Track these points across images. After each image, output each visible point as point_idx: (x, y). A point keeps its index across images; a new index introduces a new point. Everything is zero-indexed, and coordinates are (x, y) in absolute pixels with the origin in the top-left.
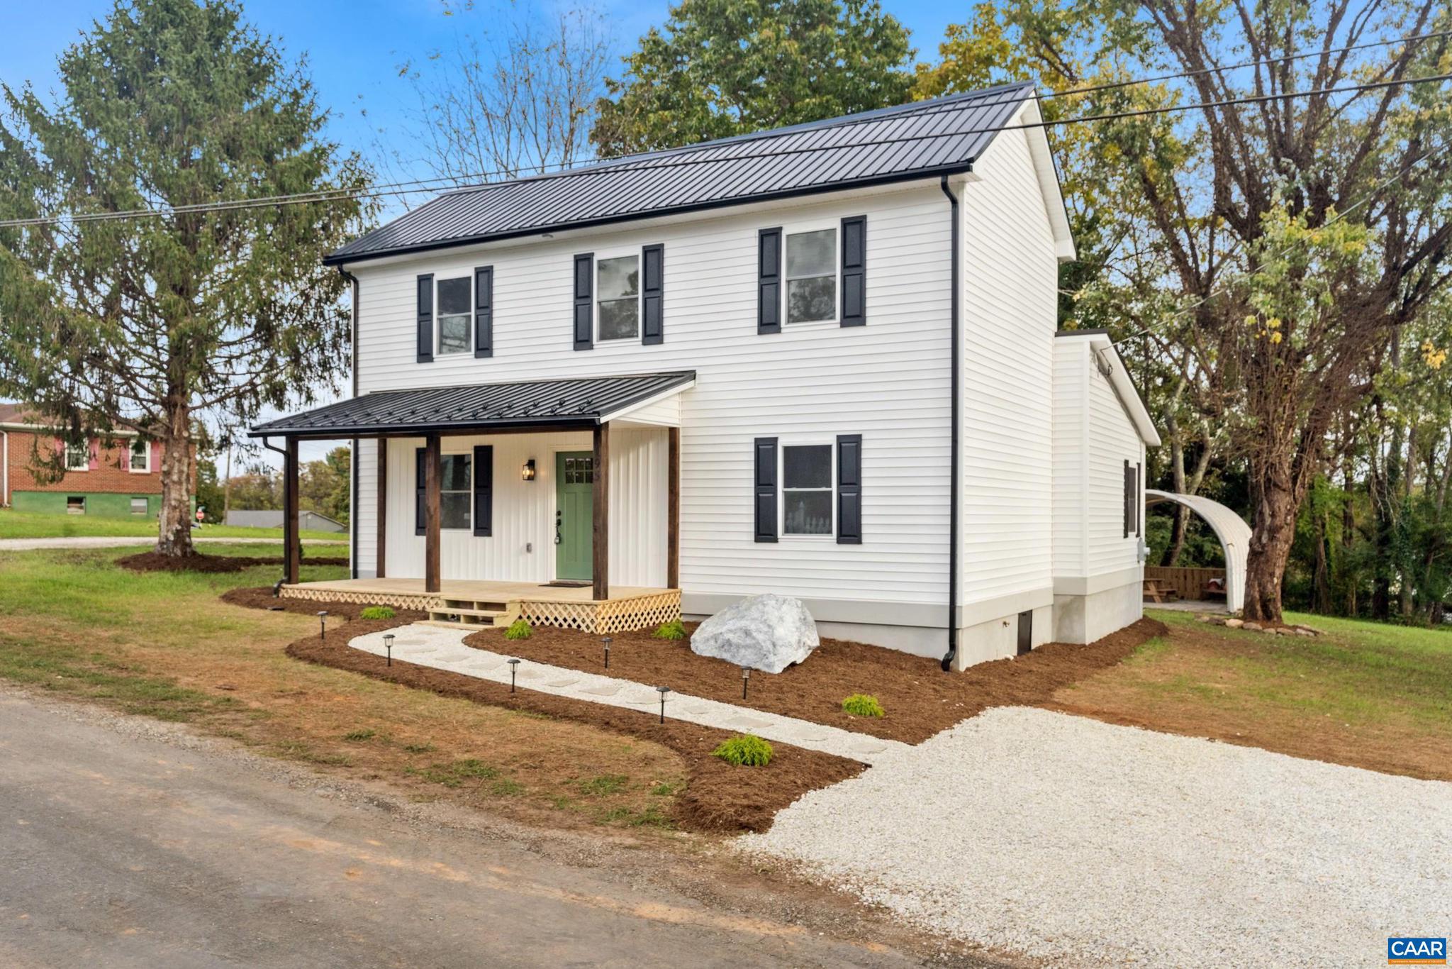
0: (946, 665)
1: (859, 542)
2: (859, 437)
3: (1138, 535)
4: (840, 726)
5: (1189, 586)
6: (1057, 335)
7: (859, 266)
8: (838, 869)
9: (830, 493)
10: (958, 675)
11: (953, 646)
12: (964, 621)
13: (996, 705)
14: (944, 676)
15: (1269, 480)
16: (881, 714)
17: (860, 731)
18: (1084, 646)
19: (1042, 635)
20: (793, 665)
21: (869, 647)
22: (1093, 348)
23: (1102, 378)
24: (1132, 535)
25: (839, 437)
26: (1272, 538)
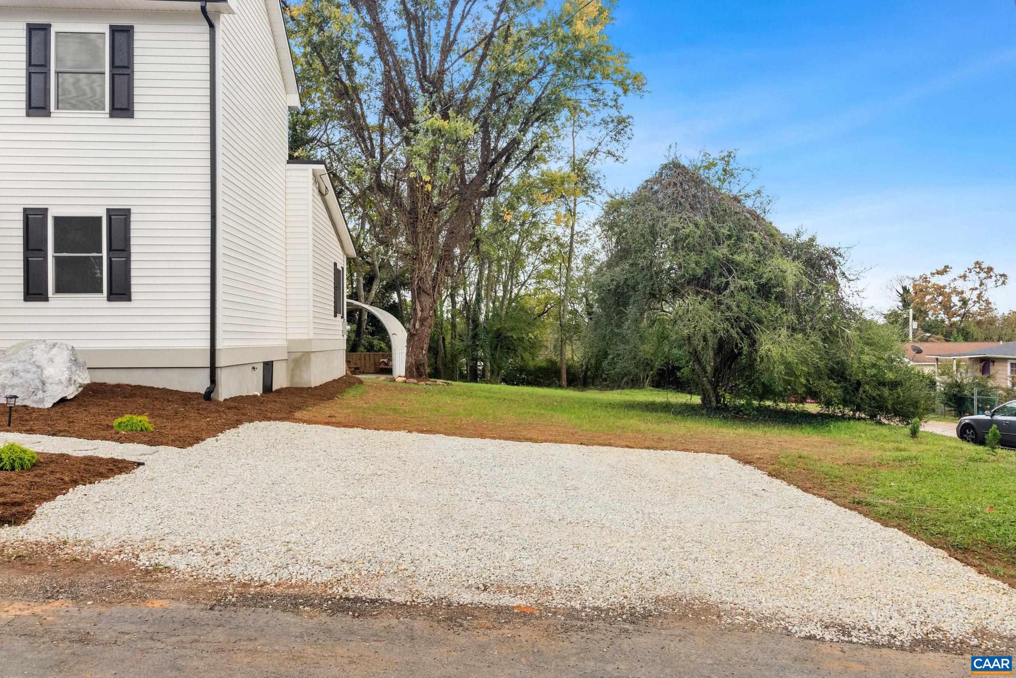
0: (208, 396)
1: (129, 299)
2: (128, 211)
3: (342, 317)
4: (112, 439)
5: (367, 365)
6: (288, 162)
7: (127, 67)
8: (109, 542)
9: (101, 257)
10: (218, 403)
11: (213, 380)
12: (221, 361)
13: (251, 421)
14: (206, 404)
15: (419, 288)
16: (152, 429)
17: (133, 442)
18: (310, 388)
19: (280, 381)
20: (63, 400)
21: (139, 387)
22: (314, 175)
23: (319, 198)
24: (339, 316)
25: (108, 210)
26: (422, 325)
